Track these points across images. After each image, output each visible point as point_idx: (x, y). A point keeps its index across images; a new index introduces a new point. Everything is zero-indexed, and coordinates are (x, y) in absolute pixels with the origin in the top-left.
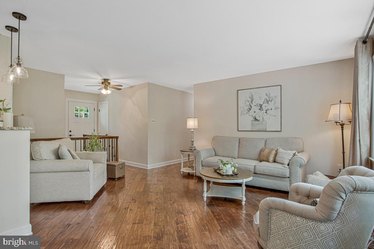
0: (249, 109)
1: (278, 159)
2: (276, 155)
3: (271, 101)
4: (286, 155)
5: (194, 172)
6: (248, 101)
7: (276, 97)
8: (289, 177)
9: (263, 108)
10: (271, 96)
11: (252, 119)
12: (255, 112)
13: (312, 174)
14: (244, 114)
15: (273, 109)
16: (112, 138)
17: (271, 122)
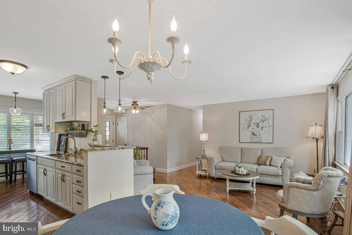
0: (249, 126)
1: (272, 163)
2: (271, 160)
3: (266, 121)
4: (279, 161)
5: (207, 174)
6: (248, 120)
7: (269, 118)
8: (281, 176)
9: (259, 126)
10: (266, 117)
11: (251, 133)
12: (253, 129)
13: (297, 173)
14: (244, 130)
15: (267, 127)
16: (144, 149)
17: (266, 136)
